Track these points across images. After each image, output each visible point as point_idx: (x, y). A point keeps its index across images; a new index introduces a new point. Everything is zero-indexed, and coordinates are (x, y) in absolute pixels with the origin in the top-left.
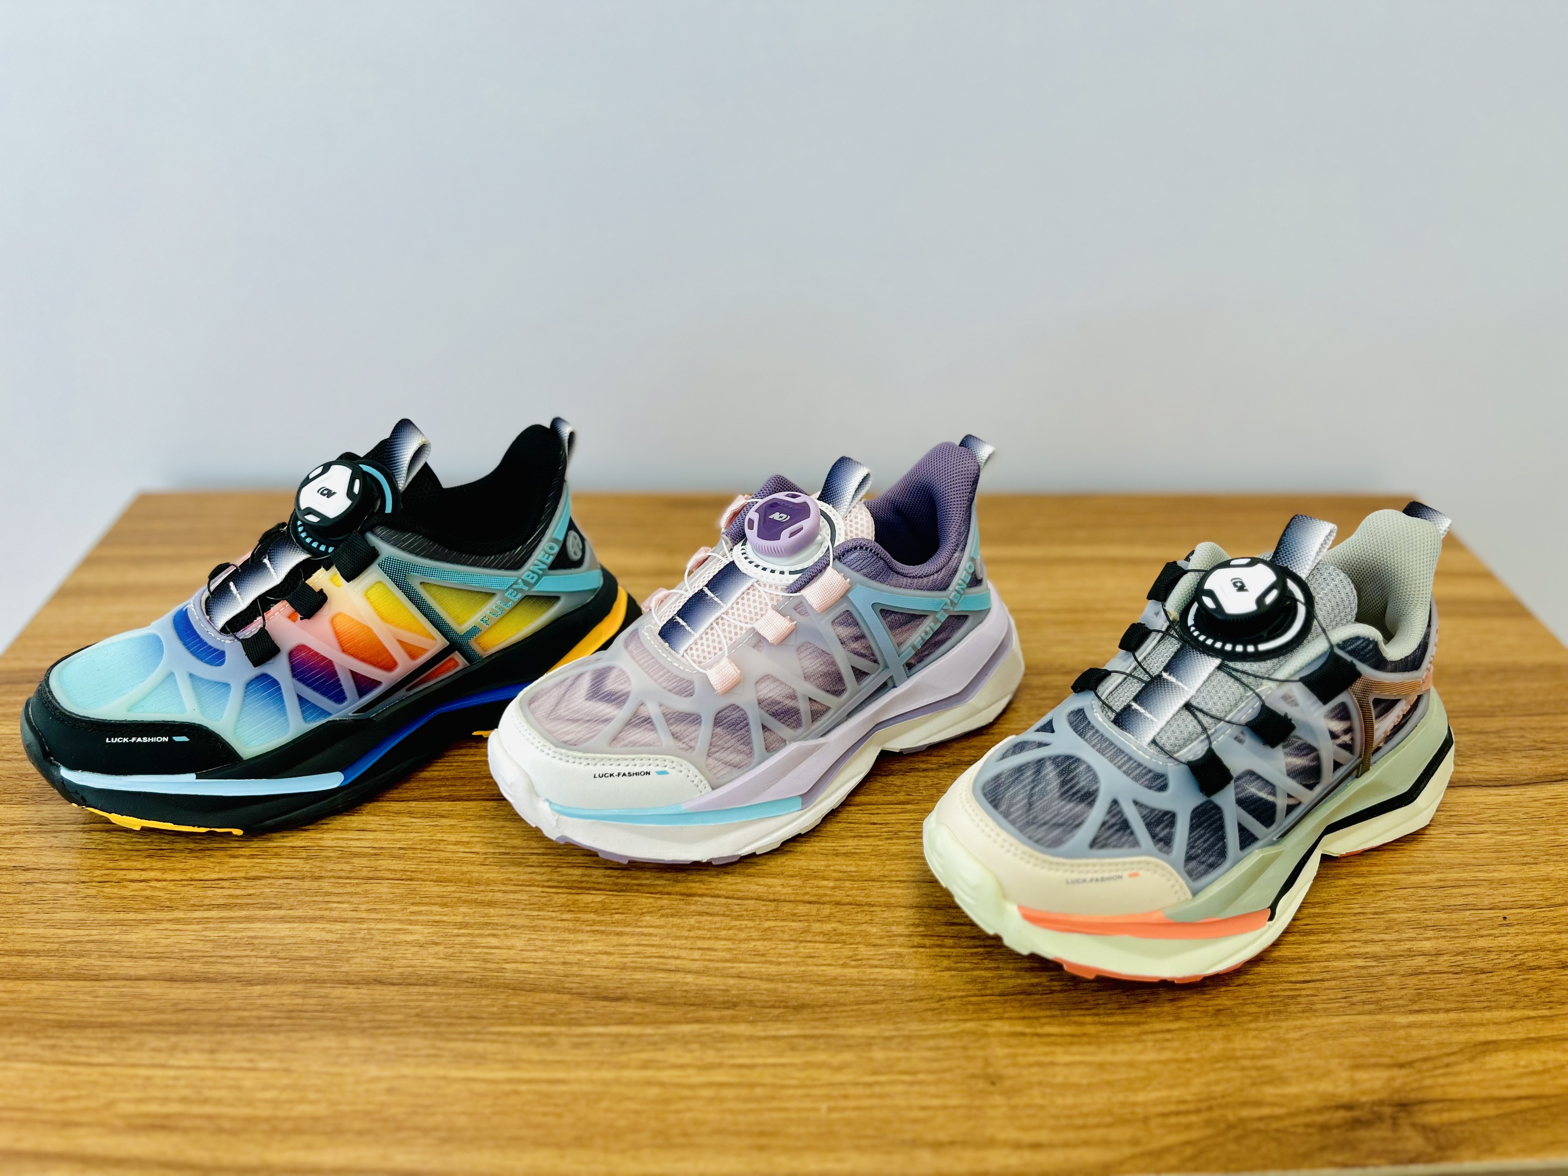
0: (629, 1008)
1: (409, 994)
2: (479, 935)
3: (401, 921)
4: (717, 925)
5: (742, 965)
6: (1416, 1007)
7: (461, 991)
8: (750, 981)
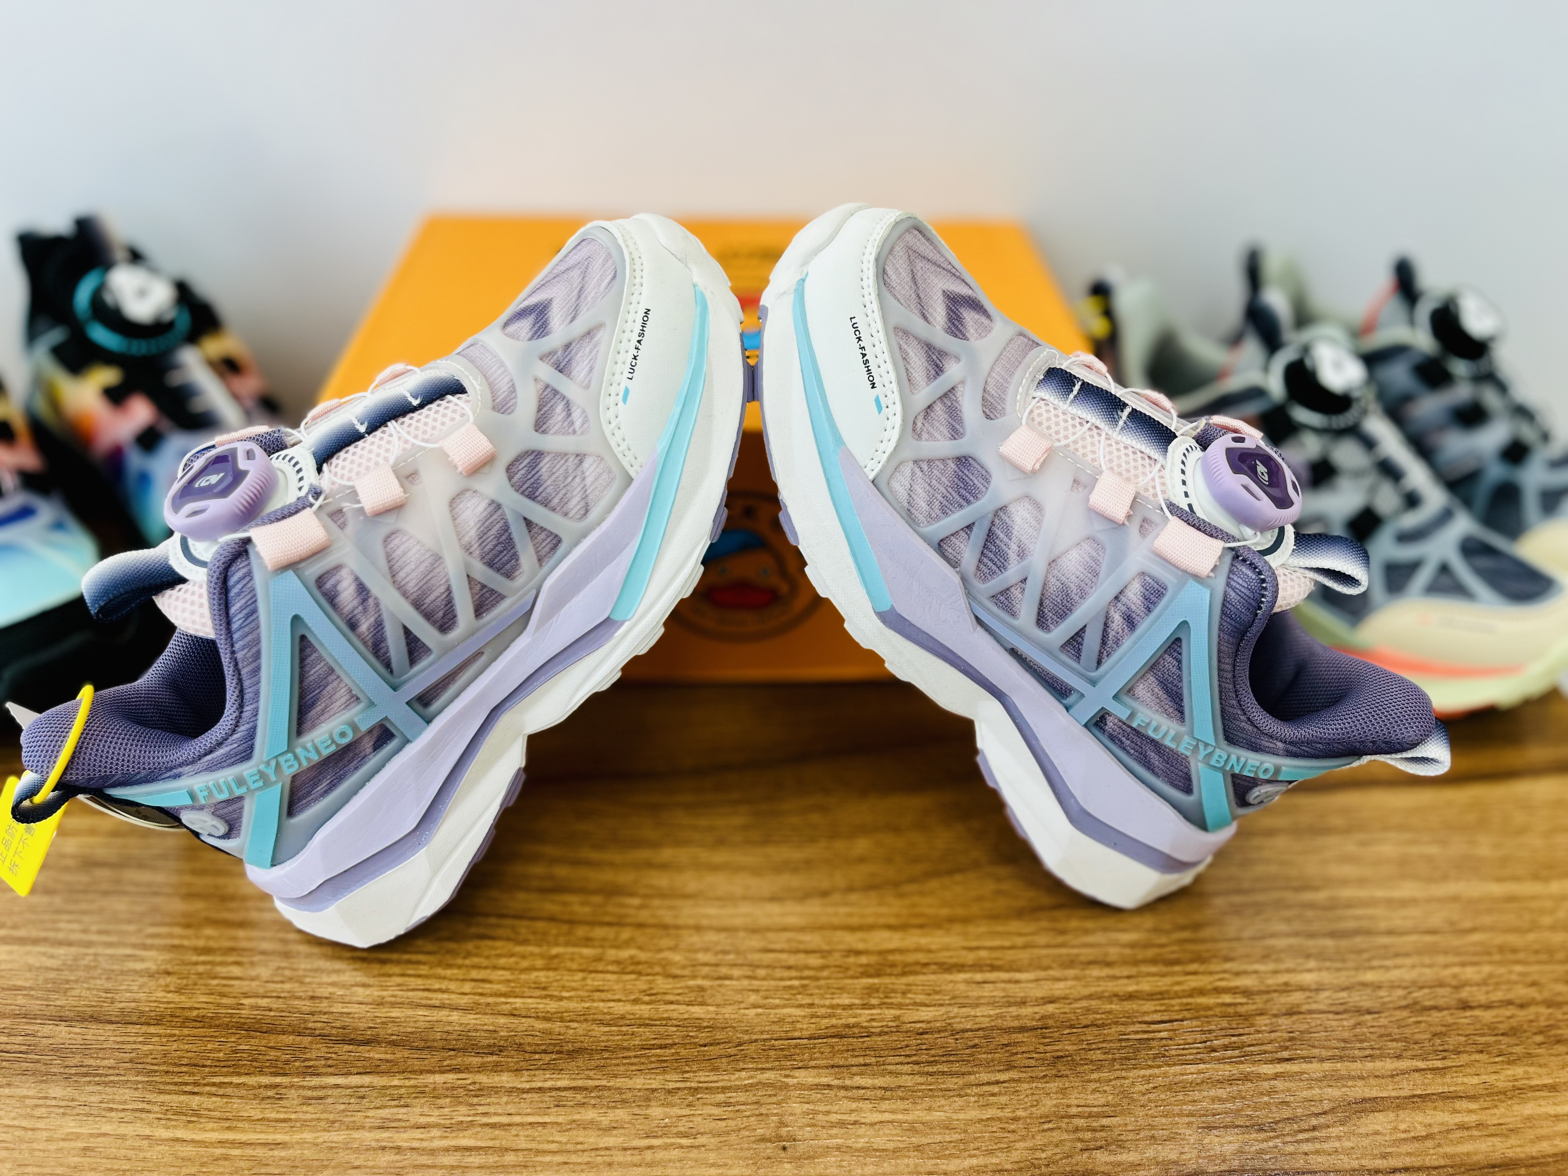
0: (377, 1054)
1: (127, 1034)
2: (222, 964)
3: (134, 946)
4: (498, 952)
5: (518, 1000)
6: (1286, 1054)
7: (186, 1031)
8: (524, 1020)
